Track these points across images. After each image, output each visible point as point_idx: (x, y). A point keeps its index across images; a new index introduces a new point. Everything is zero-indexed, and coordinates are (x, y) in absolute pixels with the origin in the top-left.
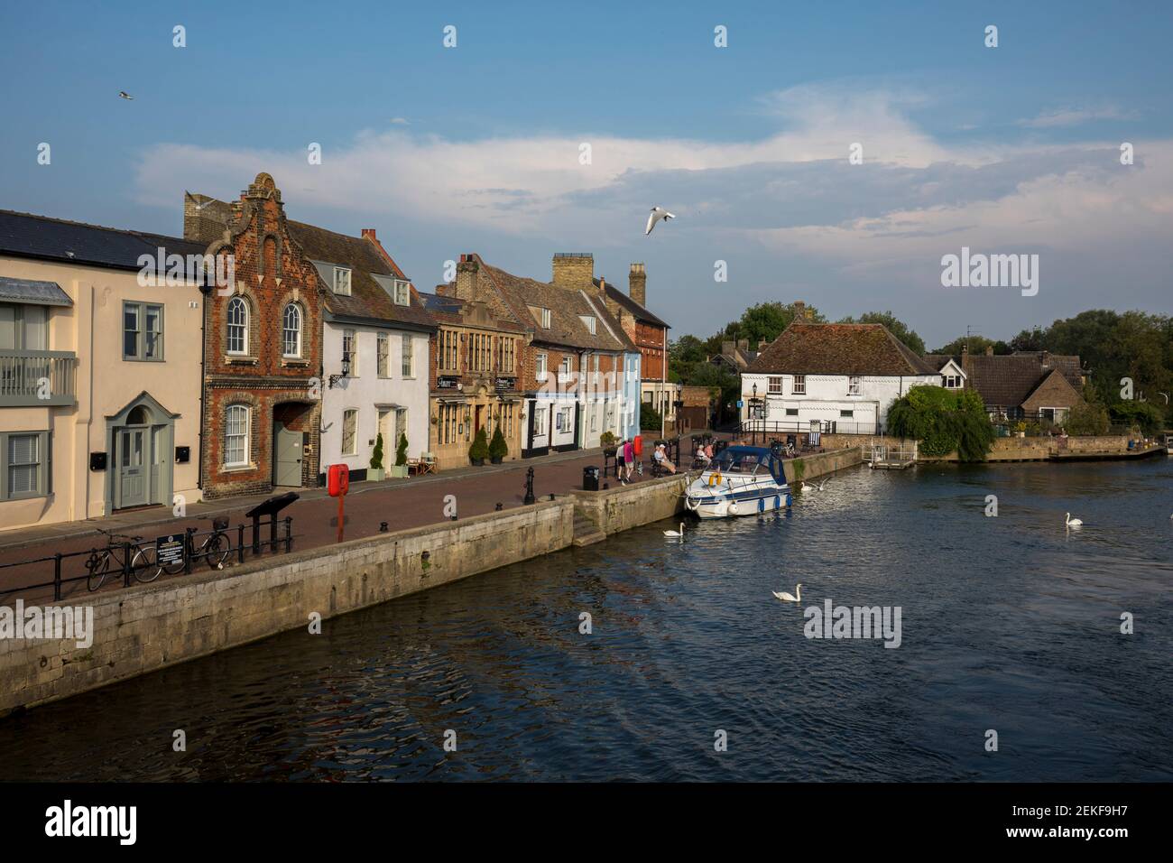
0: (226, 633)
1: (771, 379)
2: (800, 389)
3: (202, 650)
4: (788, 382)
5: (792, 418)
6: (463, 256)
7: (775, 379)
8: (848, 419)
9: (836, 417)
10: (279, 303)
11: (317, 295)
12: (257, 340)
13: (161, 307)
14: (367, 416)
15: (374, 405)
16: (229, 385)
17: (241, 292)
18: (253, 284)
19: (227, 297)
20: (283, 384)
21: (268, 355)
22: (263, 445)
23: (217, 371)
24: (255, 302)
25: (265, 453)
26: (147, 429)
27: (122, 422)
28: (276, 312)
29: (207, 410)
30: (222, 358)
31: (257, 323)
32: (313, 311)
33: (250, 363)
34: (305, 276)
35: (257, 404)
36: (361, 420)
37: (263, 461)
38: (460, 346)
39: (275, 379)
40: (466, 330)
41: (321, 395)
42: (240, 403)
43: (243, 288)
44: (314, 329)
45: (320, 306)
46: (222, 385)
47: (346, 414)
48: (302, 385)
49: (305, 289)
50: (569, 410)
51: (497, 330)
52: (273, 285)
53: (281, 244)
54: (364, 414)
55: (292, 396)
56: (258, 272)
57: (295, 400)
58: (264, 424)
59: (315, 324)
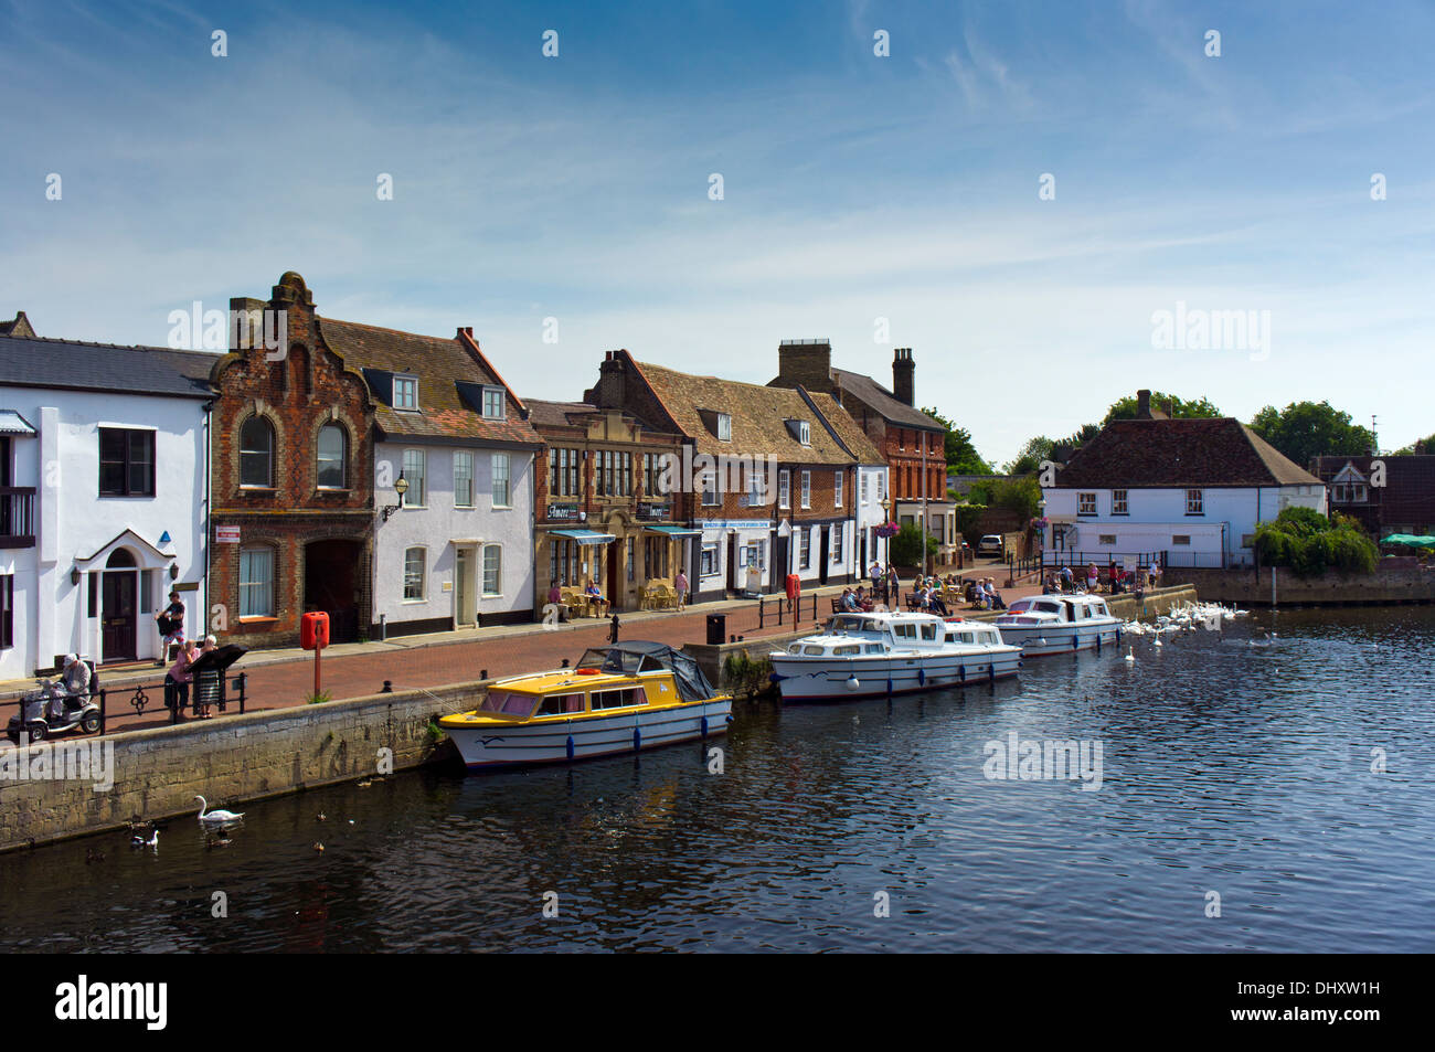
0: (145, 804)
1: (1082, 496)
2: (1121, 510)
3: (108, 821)
4: (1104, 498)
5: (1108, 548)
6: (608, 354)
7: (1088, 495)
8: (1181, 548)
9: (1168, 545)
10: (310, 423)
11: (365, 413)
12: (281, 467)
13: (152, 433)
14: (440, 554)
15: (451, 542)
16: (243, 521)
17: (260, 411)
18: (275, 402)
19: (239, 418)
20: (316, 520)
21: (296, 484)
22: (292, 590)
23: (228, 505)
24: (278, 423)
25: (294, 599)
26: (135, 572)
27: (100, 565)
28: (308, 434)
29: (214, 551)
30: (233, 490)
31: (281, 447)
32: (361, 429)
33: (272, 494)
34: (345, 390)
35: (282, 541)
36: (432, 560)
37: (292, 609)
38: (583, 466)
39: (306, 512)
40: (591, 447)
41: (372, 531)
42: (258, 542)
43: (261, 407)
44: (361, 452)
45: (369, 425)
46: (233, 521)
47: (409, 553)
48: (344, 519)
49: (348, 404)
50: (761, 542)
51: (638, 445)
52: (302, 402)
53: (313, 353)
54: (435, 552)
55: (330, 532)
56: (283, 388)
57: (336, 536)
58: (293, 565)
59: (363, 444)
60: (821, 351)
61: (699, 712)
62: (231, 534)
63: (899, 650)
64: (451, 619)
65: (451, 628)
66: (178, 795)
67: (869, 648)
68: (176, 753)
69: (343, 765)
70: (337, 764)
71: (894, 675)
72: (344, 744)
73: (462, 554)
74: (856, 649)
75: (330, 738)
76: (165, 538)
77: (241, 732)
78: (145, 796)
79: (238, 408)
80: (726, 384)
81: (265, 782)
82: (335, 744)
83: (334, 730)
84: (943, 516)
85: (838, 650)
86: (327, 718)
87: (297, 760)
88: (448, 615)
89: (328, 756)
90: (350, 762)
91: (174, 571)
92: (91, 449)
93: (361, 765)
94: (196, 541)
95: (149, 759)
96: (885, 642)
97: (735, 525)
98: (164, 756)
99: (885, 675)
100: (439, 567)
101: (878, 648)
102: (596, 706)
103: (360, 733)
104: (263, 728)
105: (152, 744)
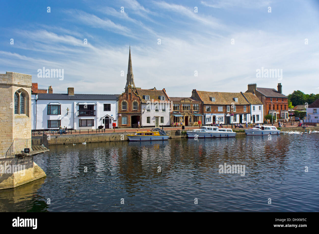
5: (316, 119)
7: (315, 109)
10: (132, 102)
11: (140, 100)
12: (128, 107)
13: (110, 104)
14: (153, 118)
15: (154, 116)
16: (122, 114)
17: (124, 101)
18: (127, 100)
19: (122, 102)
20: (133, 113)
21: (130, 109)
22: (129, 121)
23: (120, 112)
24: (127, 102)
25: (130, 123)
26: (109, 119)
27: (104, 118)
28: (131, 103)
29: (119, 117)
30: (121, 110)
31: (127, 105)
32: (139, 103)
33: (126, 110)
34: (137, 98)
35: (128, 116)
36: (151, 119)
37: (129, 124)
38: (180, 106)
39: (131, 112)
40: (181, 103)
41: (141, 115)
42: (125, 116)
43: (125, 101)
44: (139, 105)
45: (141, 102)
46: (121, 113)
47: (147, 118)
48: (137, 113)
49: (137, 100)
50: (222, 117)
51: (192, 103)
52: (131, 100)
53: (132, 94)
54: (152, 117)
55: (135, 115)
56: (128, 98)
57: (136, 115)
58: (129, 119)
59: (140, 104)
60: (255, 85)
61: (162, 137)
62: (121, 115)
63: (207, 131)
64: (155, 126)
65: (155, 127)
66: (95, 140)
67: (202, 131)
68: (95, 136)
69: (116, 139)
70: (115, 139)
71: (205, 135)
72: (116, 137)
73: (157, 118)
74: (200, 131)
75: (114, 136)
76: (112, 115)
77: (102, 134)
78: (91, 140)
79: (121, 101)
80: (220, 93)
81: (106, 140)
82: (115, 137)
83: (115, 135)
84: (284, 113)
85: (196, 131)
86: (114, 134)
87: (110, 138)
88: (154, 125)
89: (114, 138)
90: (117, 139)
91: (113, 119)
92: (103, 106)
93: (118, 139)
94: (116, 115)
95: (92, 136)
96: (205, 130)
97: (215, 114)
98: (93, 136)
99: (204, 135)
100: (153, 119)
101: (204, 131)
102: (145, 135)
103: (118, 136)
104: (105, 134)
105: (92, 135)
